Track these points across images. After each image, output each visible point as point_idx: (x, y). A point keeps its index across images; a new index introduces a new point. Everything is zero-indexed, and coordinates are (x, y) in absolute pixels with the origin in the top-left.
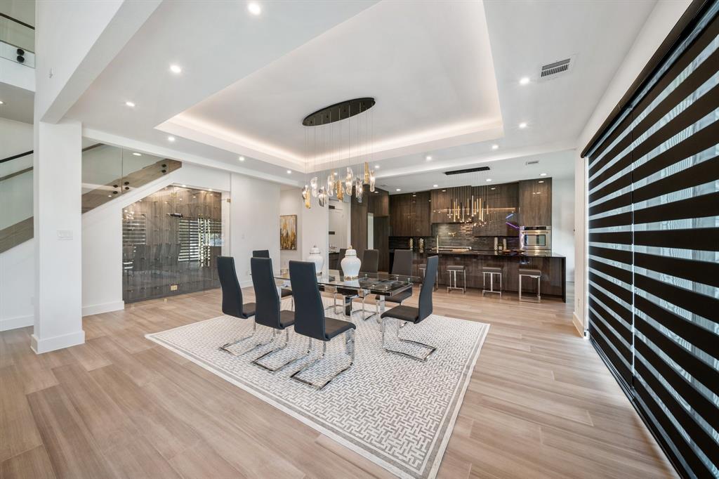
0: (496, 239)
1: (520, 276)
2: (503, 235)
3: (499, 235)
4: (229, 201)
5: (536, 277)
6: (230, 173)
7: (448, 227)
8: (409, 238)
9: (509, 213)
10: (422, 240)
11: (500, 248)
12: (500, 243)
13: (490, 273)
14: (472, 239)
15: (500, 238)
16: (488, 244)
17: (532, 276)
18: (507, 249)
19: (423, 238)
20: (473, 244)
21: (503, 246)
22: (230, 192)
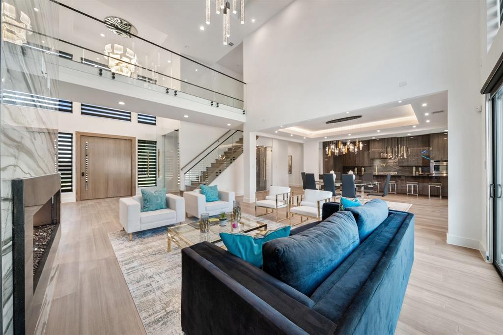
0: (414, 168)
1: (429, 186)
2: (419, 165)
3: (416, 165)
4: (271, 151)
5: (439, 186)
6: (272, 138)
7: (381, 160)
8: (355, 167)
9: (424, 150)
10: (363, 169)
11: (417, 173)
12: (417, 170)
13: (412, 185)
14: (397, 168)
15: (417, 167)
16: (408, 171)
17: (437, 186)
18: (422, 172)
19: (364, 167)
20: (397, 171)
21: (419, 172)
22: (272, 147)
